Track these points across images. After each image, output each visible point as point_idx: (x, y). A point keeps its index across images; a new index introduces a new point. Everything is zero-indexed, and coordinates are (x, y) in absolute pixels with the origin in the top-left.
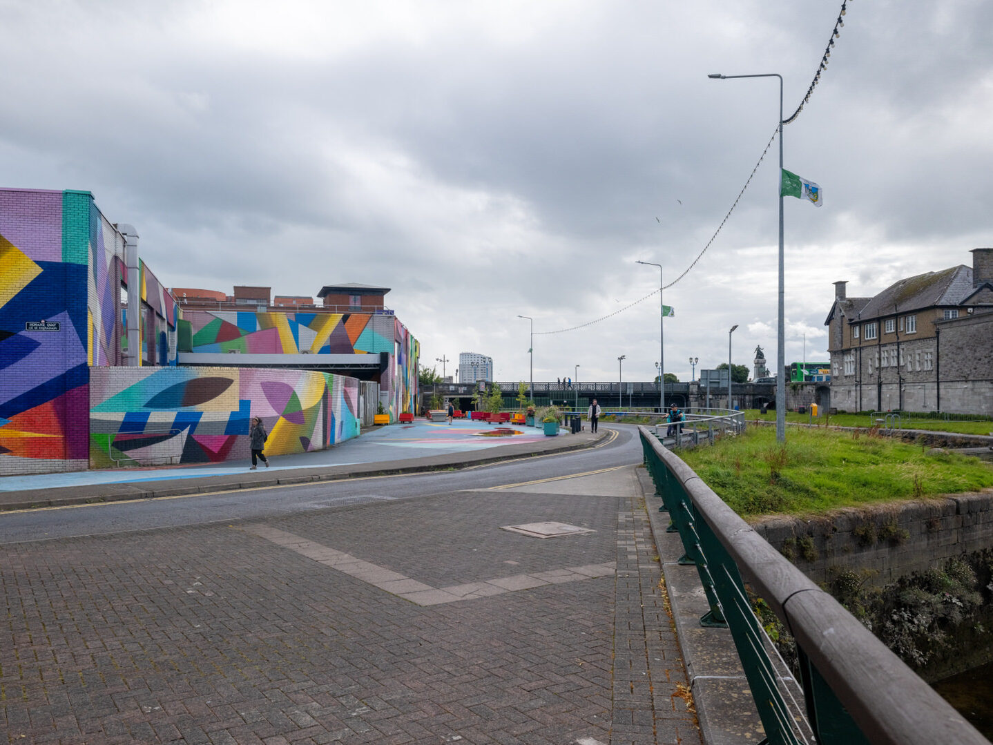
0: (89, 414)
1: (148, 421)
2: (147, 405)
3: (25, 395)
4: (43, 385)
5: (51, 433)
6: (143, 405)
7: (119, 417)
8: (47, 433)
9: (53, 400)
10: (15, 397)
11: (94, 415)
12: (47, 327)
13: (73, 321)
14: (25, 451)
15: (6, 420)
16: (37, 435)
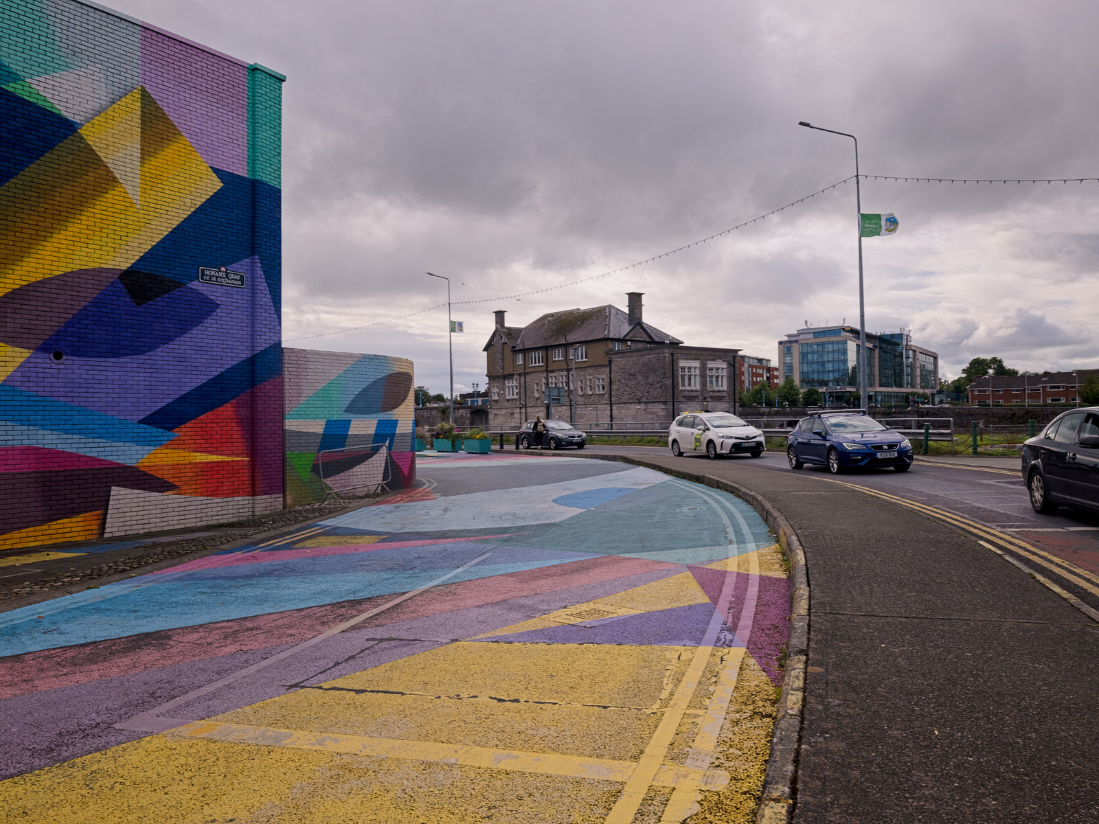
0: (283, 423)
1: (350, 433)
2: (348, 410)
3: (198, 389)
4: (222, 374)
5: (232, 454)
6: (344, 409)
7: (318, 427)
8: (228, 455)
9: (235, 401)
10: (184, 393)
11: (291, 425)
12: (228, 279)
13: (265, 272)
14: (200, 486)
15: (171, 433)
16: (214, 458)
